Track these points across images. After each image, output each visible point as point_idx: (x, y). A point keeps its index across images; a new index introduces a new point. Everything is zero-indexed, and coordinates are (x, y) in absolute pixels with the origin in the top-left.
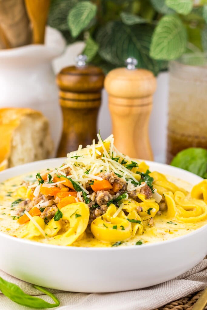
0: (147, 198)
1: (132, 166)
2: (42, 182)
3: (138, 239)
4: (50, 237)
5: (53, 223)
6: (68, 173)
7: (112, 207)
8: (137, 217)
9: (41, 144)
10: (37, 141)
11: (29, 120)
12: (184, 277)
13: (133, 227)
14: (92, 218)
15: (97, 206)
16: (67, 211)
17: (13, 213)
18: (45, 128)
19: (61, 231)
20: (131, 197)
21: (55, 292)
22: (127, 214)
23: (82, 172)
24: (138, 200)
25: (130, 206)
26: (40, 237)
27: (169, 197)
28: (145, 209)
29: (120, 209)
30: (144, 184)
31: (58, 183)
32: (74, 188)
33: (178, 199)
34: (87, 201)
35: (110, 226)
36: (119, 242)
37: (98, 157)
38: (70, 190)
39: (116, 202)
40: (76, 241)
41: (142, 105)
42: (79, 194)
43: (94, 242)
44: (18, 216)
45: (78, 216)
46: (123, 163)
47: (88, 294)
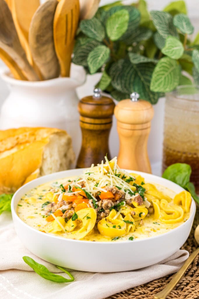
0: (139, 205)
1: (130, 181)
2: (64, 191)
3: (131, 235)
4: (69, 232)
5: (71, 222)
6: (83, 186)
7: (114, 211)
8: (131, 219)
9: (65, 155)
10: (63, 154)
11: (57, 137)
12: (164, 263)
13: (127, 227)
14: (99, 219)
15: (102, 210)
16: (82, 214)
17: (43, 213)
18: (69, 143)
19: (77, 228)
20: (127, 204)
21: (71, 271)
22: (124, 216)
23: (93, 184)
24: (133, 206)
25: (126, 210)
26: (62, 232)
27: (156, 204)
28: (137, 213)
29: (119, 213)
30: (137, 195)
31: (76, 193)
32: (86, 197)
33: (163, 205)
34: (96, 206)
35: (111, 225)
36: (117, 237)
37: (105, 174)
38: (84, 197)
39: (116, 208)
40: (87, 236)
41: (142, 129)
42: (90, 201)
43: (99, 237)
44: (46, 215)
45: (88, 218)
46: (123, 178)
47: (95, 273)
